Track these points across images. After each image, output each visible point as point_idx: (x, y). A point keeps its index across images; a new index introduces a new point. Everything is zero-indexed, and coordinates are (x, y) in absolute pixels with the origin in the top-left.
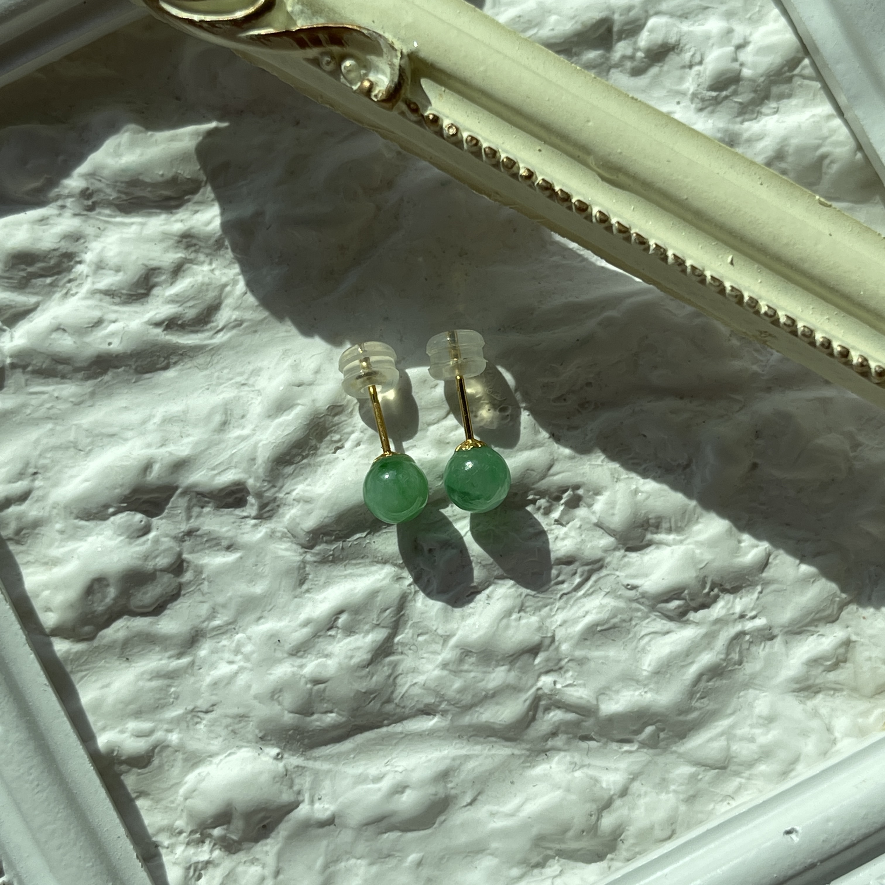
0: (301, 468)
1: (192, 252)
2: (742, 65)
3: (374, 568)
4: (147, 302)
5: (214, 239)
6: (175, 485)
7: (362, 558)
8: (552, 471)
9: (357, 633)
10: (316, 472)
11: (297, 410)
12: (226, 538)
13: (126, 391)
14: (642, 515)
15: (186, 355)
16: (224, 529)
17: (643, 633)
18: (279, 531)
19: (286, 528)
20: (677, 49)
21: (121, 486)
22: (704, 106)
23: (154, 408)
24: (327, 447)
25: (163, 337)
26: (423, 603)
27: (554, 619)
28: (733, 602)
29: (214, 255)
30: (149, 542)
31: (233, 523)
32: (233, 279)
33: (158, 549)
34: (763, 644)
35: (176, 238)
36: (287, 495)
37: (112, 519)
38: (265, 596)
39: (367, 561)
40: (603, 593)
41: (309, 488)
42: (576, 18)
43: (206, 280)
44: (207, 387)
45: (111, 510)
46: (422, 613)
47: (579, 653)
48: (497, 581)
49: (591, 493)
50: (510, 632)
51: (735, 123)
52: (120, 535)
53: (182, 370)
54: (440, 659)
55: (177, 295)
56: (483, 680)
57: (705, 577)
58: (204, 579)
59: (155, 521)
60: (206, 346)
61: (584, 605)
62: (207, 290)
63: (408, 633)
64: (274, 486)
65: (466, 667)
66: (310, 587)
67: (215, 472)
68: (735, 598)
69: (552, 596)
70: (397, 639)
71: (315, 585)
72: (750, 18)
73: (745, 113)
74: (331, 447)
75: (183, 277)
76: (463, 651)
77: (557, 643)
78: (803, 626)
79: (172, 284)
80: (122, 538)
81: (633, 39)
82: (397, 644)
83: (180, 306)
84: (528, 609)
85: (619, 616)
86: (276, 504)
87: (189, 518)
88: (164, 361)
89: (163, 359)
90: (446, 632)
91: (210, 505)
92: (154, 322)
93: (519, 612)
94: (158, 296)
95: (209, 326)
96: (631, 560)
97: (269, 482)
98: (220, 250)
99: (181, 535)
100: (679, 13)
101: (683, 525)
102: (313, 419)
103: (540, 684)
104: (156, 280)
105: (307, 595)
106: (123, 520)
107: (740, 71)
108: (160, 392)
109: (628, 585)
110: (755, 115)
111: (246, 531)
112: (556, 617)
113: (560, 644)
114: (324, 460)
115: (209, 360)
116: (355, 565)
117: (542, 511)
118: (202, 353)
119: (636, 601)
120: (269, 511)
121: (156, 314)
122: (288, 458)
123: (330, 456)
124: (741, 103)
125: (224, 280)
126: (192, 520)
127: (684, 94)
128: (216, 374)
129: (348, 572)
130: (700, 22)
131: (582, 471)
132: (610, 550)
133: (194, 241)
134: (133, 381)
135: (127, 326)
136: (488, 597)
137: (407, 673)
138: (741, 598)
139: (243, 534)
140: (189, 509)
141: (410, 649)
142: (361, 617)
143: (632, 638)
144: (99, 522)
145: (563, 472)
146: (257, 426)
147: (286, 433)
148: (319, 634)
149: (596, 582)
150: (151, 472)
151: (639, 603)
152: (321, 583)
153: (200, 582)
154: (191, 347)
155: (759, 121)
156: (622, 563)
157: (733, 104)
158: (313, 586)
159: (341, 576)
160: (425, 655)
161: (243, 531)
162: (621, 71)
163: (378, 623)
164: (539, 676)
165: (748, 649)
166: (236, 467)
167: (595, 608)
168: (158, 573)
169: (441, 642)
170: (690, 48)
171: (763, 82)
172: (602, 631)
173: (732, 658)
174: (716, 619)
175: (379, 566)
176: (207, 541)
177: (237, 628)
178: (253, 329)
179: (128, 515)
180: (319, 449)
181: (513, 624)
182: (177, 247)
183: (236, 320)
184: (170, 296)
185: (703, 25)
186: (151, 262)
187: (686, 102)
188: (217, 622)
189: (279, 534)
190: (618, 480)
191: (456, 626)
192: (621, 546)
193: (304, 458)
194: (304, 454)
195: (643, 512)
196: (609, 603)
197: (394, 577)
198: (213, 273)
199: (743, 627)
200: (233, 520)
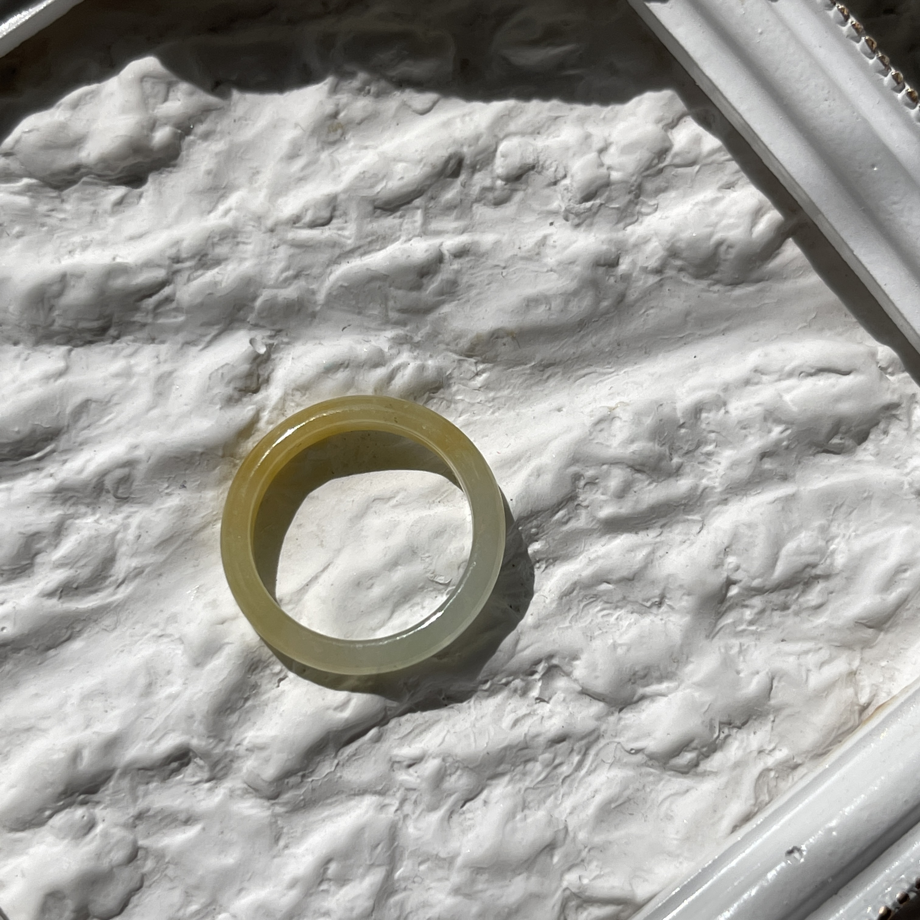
0: (247, 712)
1: (70, 506)
2: (609, 168)
3: (353, 803)
4: (33, 572)
5: (92, 486)
6: (112, 766)
7: (337, 794)
8: (519, 647)
9: (352, 880)
10: (263, 712)
11: (227, 651)
12: (182, 811)
13: (32, 676)
14: (628, 670)
15: (90, 619)
16: (178, 802)
17: (661, 798)
18: (239, 789)
19: (245, 783)
20: (538, 167)
21: (52, 783)
22: (580, 221)
23: (67, 688)
24: (270, 682)
25: (60, 606)
26: (415, 827)
27: (561, 808)
28: (748, 738)
29: (95, 504)
30: (98, 837)
31: (186, 792)
32: (122, 524)
33: (109, 843)
34: (791, 777)
35: (49, 495)
36: (238, 747)
37: (51, 822)
38: (240, 864)
39: (343, 796)
40: (607, 766)
41: (259, 733)
42: (424, 161)
43: (93, 532)
44: (121, 649)
45: (47, 813)
46: (418, 839)
47: (598, 839)
48: (489, 782)
49: (567, 660)
50: (519, 836)
51: (618, 230)
52: (64, 838)
53: (89, 637)
54: (448, 885)
55: (65, 557)
56: (502, 897)
57: (712, 720)
58: (168, 863)
59: (99, 812)
60: (110, 604)
61: (590, 785)
62: (97, 543)
63: (406, 866)
64: (221, 740)
65: (480, 887)
66: (287, 841)
67: (152, 742)
68: (749, 734)
69: (553, 783)
70: (398, 874)
71: (292, 837)
72: (604, 118)
73: (625, 217)
74: (273, 682)
75: (66, 536)
76: (472, 869)
77: (571, 834)
78: (828, 746)
79: (56, 546)
80: (66, 841)
81: (489, 168)
82: (399, 880)
83: (71, 568)
84: (531, 805)
85: (631, 786)
86: (228, 760)
87: (135, 799)
88: (66, 632)
89: (64, 631)
90: (449, 853)
91: (156, 779)
92: (45, 593)
93: (522, 811)
94: (44, 563)
95: (108, 582)
96: (627, 722)
97: (215, 737)
98: (100, 496)
99: (131, 820)
100: (530, 130)
101: (673, 669)
102: (247, 655)
103: (565, 884)
104: (38, 546)
105: (286, 852)
106: (62, 821)
107: (609, 175)
108: (71, 668)
109: (632, 749)
110: (636, 218)
111: (202, 797)
112: (563, 805)
113: (575, 833)
114: (269, 698)
115: (115, 618)
116: (331, 804)
117: (519, 692)
118: (107, 613)
119: (645, 765)
120: (222, 769)
121: (47, 583)
122: (229, 705)
123: (276, 692)
124: (618, 209)
125: (113, 527)
126: (140, 800)
127: (555, 213)
128: (128, 633)
129: (326, 813)
130: (554, 135)
131: (552, 639)
132: (602, 717)
133: (70, 494)
134: (38, 663)
135: (17, 604)
136: (485, 802)
137: (417, 909)
138: (755, 733)
139: (200, 801)
140: (133, 789)
141: (414, 882)
142: (352, 861)
143: (651, 806)
144: (36, 830)
145: (532, 644)
146: (187, 679)
147: (221, 678)
148: (311, 892)
149: (597, 754)
150: (81, 760)
151: (648, 766)
152: (298, 834)
153: (165, 866)
154: (92, 609)
155: (641, 222)
156: (619, 727)
157: (610, 212)
158: (291, 840)
159: (319, 820)
160: (432, 885)
161: (198, 799)
162: (485, 204)
163: (372, 862)
164: (562, 875)
165: (776, 786)
166: (173, 730)
167: (602, 785)
168: (115, 870)
169: (446, 866)
170: (551, 163)
171: (636, 181)
172: (616, 807)
173: (763, 801)
174: (735, 763)
175: (357, 798)
176: (161, 820)
177: (218, 908)
178: (158, 573)
179: (66, 814)
180: (260, 686)
181: (519, 825)
182: (53, 504)
183: (135, 568)
184: (58, 560)
185: (558, 136)
186: (28, 528)
187: (560, 221)
188: (194, 907)
189: (239, 792)
190: (592, 638)
191: (458, 844)
192: (613, 709)
193: (247, 699)
194: (245, 696)
195: (629, 665)
196: (617, 776)
197: (377, 806)
198: (98, 523)
199: (765, 763)
200: (185, 789)
